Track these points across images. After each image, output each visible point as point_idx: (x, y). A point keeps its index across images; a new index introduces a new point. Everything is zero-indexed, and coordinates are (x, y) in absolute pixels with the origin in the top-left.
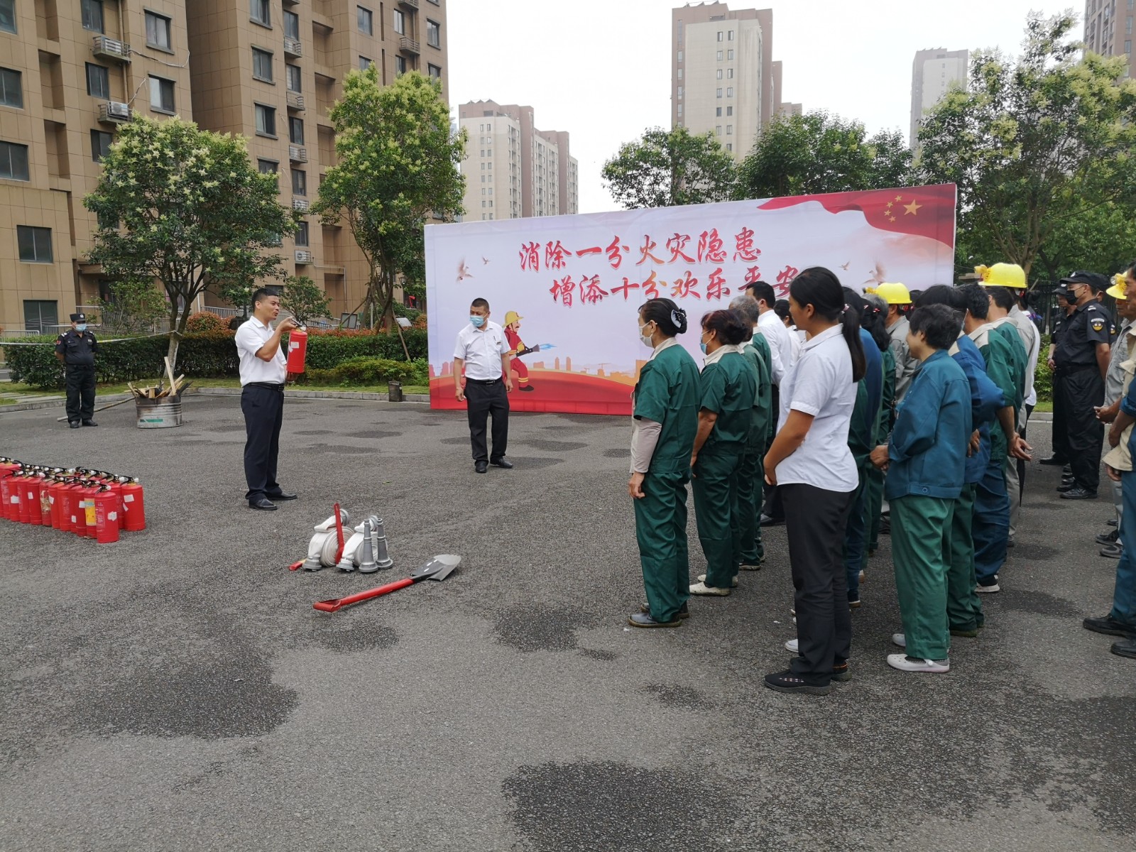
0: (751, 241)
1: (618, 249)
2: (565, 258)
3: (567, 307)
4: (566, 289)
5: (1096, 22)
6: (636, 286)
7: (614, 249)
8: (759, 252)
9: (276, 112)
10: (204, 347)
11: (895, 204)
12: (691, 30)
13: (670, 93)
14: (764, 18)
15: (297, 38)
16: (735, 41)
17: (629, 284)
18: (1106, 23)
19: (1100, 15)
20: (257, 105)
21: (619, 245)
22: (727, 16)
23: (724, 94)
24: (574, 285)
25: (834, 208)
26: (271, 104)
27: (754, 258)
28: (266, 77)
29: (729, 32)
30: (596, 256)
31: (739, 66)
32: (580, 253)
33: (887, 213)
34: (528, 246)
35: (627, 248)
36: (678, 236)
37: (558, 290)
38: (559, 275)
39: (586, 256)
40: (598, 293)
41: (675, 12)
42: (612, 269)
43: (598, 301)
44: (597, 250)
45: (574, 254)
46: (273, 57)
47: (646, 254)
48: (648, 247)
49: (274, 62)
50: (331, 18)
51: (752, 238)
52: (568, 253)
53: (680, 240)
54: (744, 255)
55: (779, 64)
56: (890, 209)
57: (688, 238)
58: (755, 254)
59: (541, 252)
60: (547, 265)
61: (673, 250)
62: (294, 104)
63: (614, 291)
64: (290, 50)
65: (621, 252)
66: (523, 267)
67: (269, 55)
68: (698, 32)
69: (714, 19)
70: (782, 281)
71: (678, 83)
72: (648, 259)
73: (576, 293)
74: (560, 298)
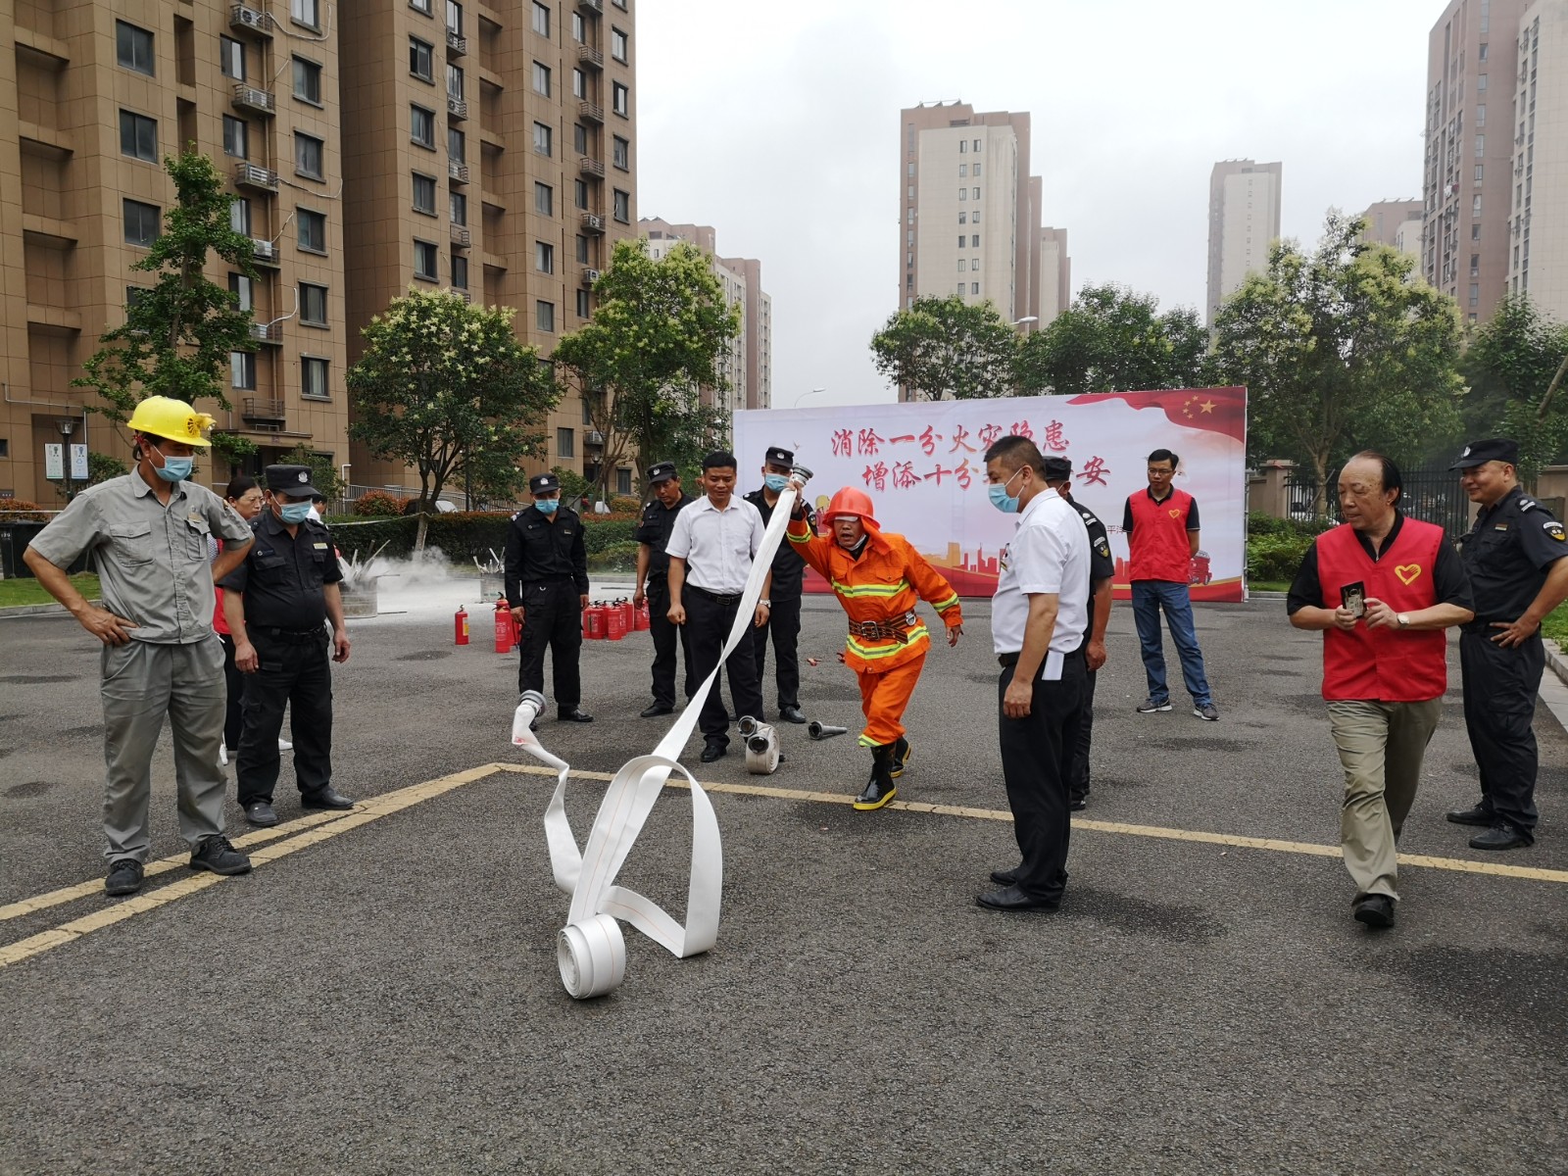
0: (1060, 433)
1: (931, 437)
2: (878, 445)
3: (880, 491)
4: (878, 475)
5: (1439, 140)
6: (949, 472)
7: (927, 437)
8: (1067, 442)
9: (438, 250)
10: (446, 530)
11: (1193, 402)
12: (926, 139)
13: (899, 217)
14: (1018, 123)
15: (463, 161)
16: (983, 152)
17: (942, 470)
18: (1451, 142)
19: (1444, 132)
20: (416, 242)
21: (932, 434)
22: (972, 121)
23: (969, 219)
24: (886, 471)
25: (1137, 404)
26: (432, 239)
27: (1063, 448)
28: (426, 207)
29: (976, 141)
30: (909, 444)
31: (987, 184)
32: (893, 441)
33: (1185, 411)
34: (841, 433)
35: (940, 437)
36: (990, 427)
37: (871, 475)
38: (872, 461)
39: (899, 444)
40: (910, 479)
41: (906, 114)
42: (926, 457)
43: (911, 486)
44: (911, 438)
45: (887, 441)
46: (437, 184)
47: (959, 442)
48: (961, 437)
49: (437, 189)
50: (501, 135)
51: (1061, 430)
52: (881, 440)
53: (993, 431)
54: (1053, 445)
55: (1038, 180)
56: (1188, 407)
57: (1000, 428)
58: (1063, 445)
59: (854, 439)
60: (860, 452)
61: (985, 439)
62: (458, 240)
63: (927, 476)
64: (456, 176)
65: (935, 440)
66: (835, 453)
67: (432, 182)
68: (936, 142)
69: (954, 124)
70: (1089, 470)
71: (909, 204)
72: (961, 447)
73: (888, 478)
74: (872, 483)
